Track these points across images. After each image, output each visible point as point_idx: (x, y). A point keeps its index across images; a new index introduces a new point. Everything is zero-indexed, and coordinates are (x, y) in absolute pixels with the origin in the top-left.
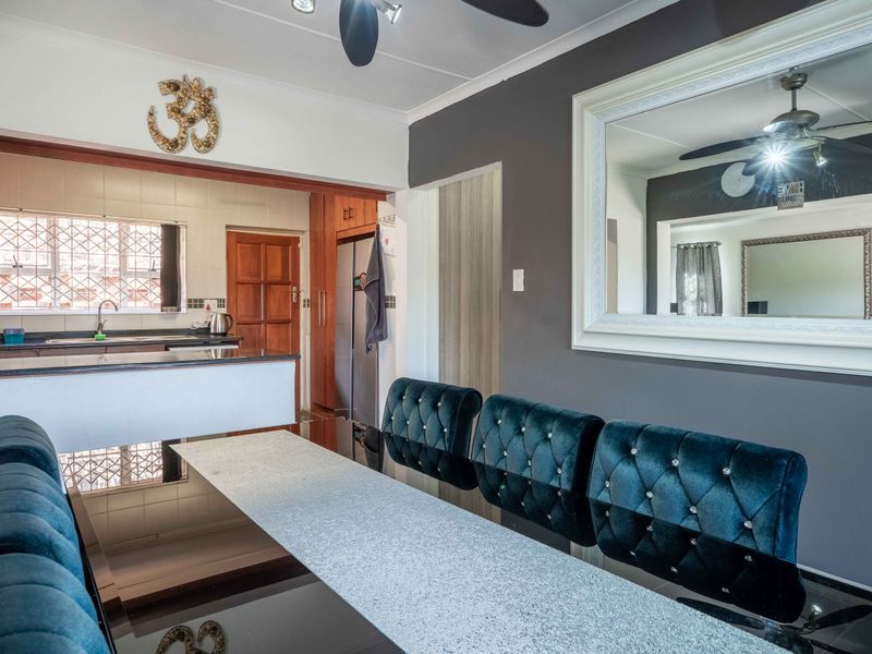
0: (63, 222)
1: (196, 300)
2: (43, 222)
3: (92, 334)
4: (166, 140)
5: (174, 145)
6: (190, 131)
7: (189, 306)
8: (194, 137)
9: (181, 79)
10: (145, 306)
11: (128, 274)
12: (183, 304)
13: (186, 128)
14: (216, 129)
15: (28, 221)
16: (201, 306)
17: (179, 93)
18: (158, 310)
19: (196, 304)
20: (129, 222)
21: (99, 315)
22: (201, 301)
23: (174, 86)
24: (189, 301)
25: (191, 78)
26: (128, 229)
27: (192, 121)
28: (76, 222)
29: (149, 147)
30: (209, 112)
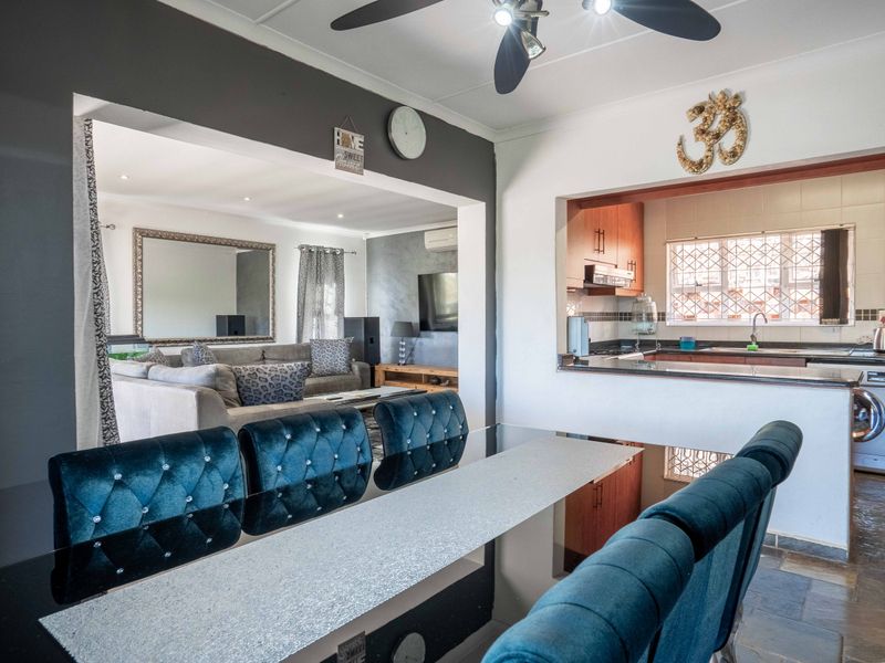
0: (731, 244)
1: (866, 311)
2: (715, 245)
3: (743, 344)
4: (693, 163)
5: (700, 165)
6: (716, 147)
7: (858, 318)
8: (721, 151)
9: (707, 99)
10: (802, 317)
11: (789, 286)
12: (851, 315)
13: (712, 146)
14: (744, 136)
15: (703, 246)
16: (874, 318)
17: (705, 114)
18: (817, 323)
19: (867, 315)
20: (790, 233)
21: (754, 327)
22: (874, 312)
23: (700, 109)
24: (858, 312)
25: (717, 93)
26: (790, 240)
27: (718, 136)
28: (739, 242)
29: (683, 174)
30: (734, 120)
